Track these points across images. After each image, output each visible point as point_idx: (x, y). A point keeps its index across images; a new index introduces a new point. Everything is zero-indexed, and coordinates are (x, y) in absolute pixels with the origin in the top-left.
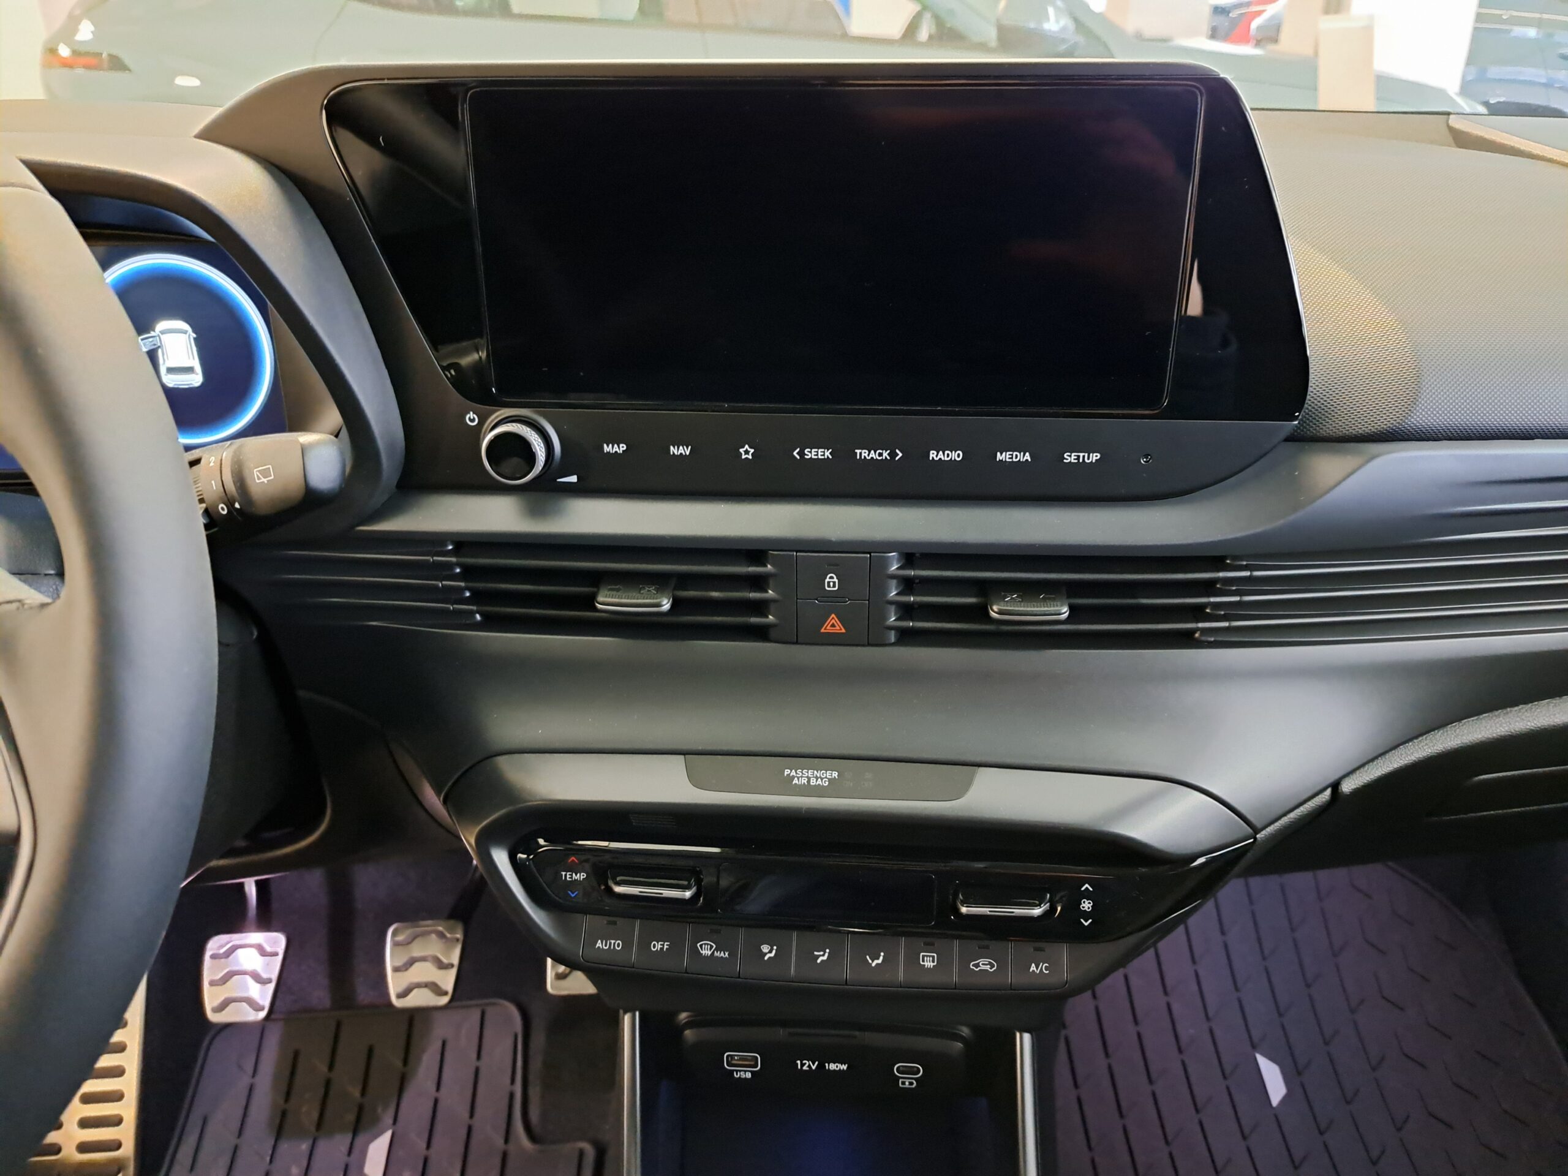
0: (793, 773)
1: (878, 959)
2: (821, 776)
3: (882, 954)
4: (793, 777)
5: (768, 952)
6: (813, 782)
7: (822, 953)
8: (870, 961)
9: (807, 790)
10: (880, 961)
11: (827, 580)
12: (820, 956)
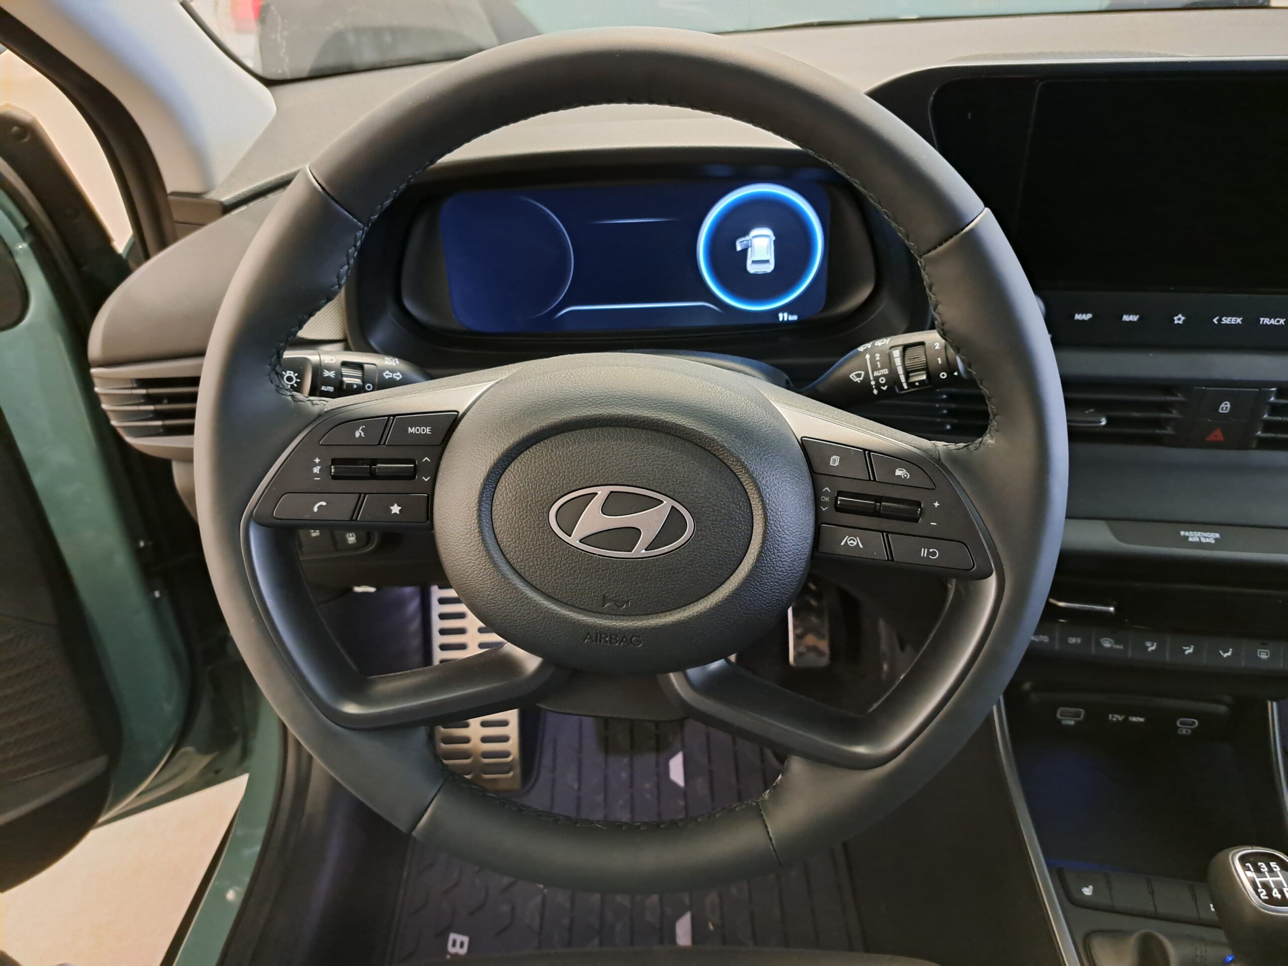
0: (1187, 534)
1: (1227, 652)
2: (1210, 537)
3: (1231, 649)
4: (1188, 537)
5: (1152, 647)
6: (1203, 540)
7: (1188, 648)
8: (1222, 654)
9: (1199, 545)
10: (1229, 654)
11: (1223, 405)
12: (1187, 650)
